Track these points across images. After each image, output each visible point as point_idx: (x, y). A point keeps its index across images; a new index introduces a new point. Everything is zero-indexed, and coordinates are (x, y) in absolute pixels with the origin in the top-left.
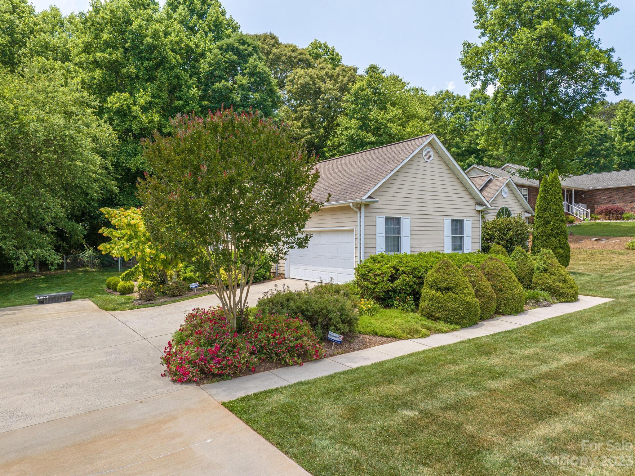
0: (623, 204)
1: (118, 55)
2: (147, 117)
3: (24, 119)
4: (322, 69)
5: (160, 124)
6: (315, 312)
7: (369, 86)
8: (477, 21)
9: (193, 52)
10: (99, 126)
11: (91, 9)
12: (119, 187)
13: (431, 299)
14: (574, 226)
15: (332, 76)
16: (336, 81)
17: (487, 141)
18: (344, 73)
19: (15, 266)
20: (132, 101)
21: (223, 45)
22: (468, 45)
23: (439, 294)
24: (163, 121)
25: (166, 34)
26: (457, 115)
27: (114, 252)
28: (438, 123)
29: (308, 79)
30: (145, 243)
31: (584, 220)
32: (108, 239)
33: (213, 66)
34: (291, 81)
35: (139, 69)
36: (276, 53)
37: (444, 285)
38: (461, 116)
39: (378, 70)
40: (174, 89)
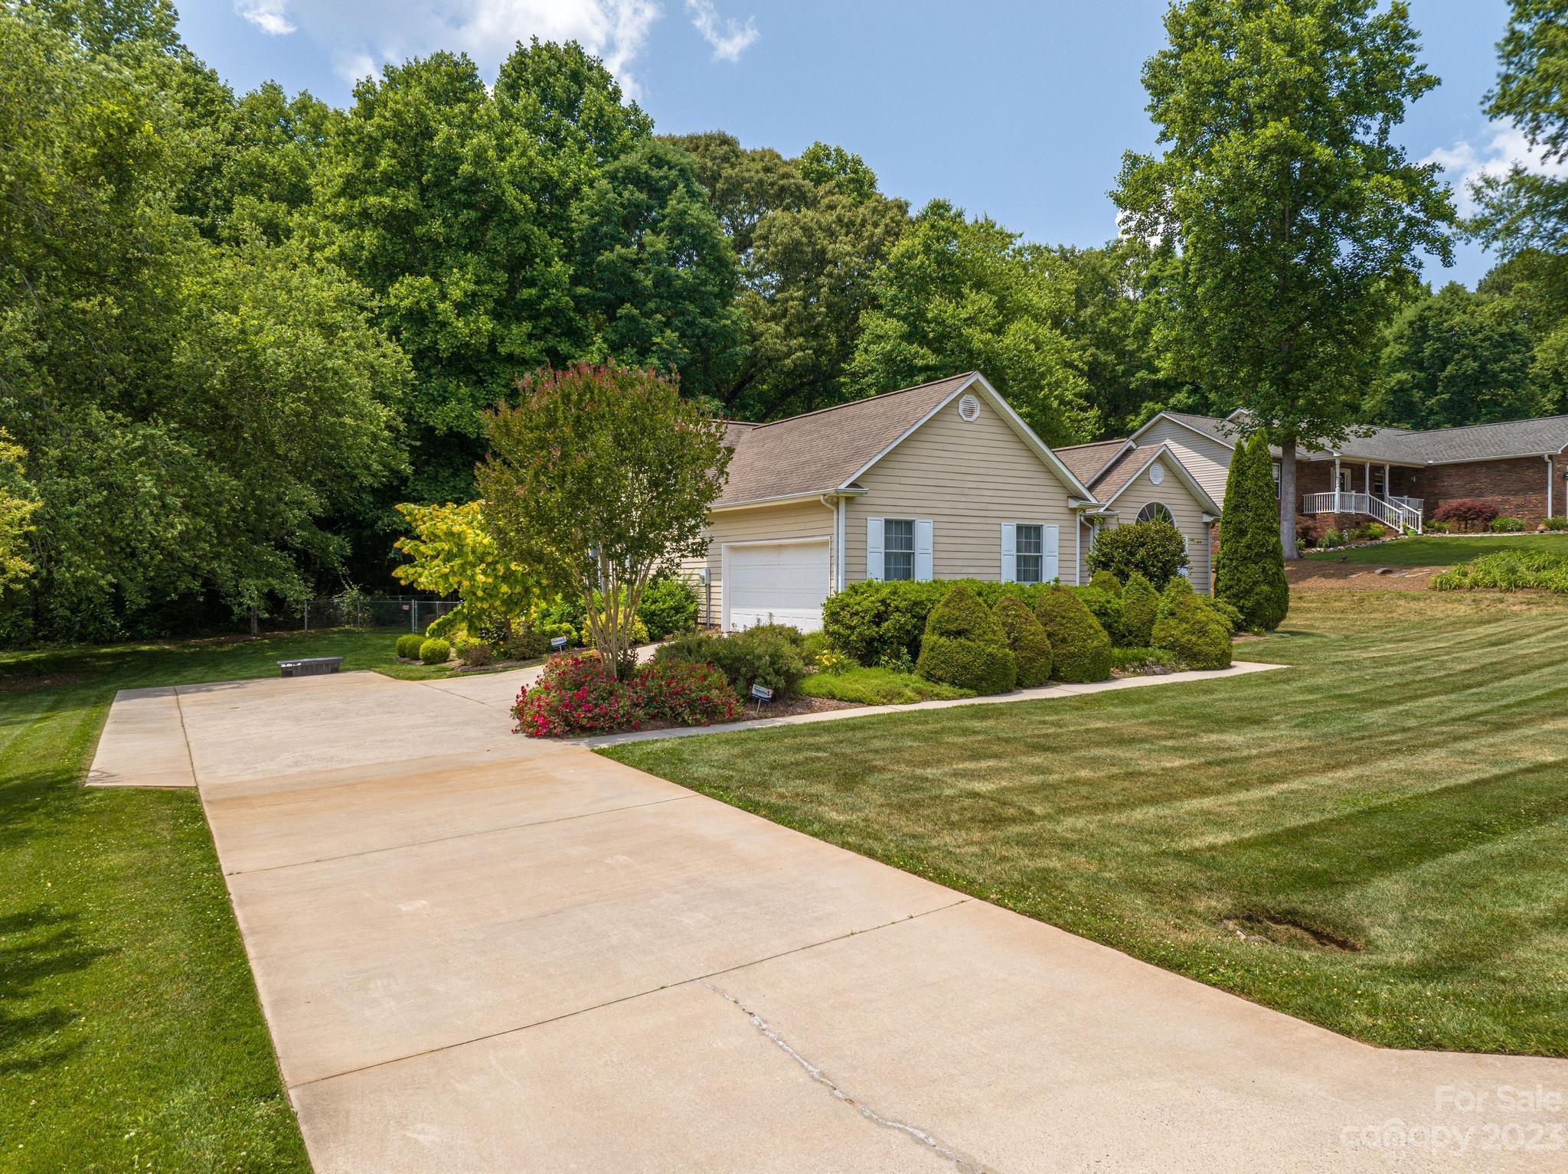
0: (1499, 499)
1: (408, 200)
2: (467, 324)
3: (258, 342)
4: (831, 207)
5: (493, 335)
6: (738, 659)
7: (927, 249)
8: (1153, 108)
9: (556, 184)
10: (378, 345)
11: (355, 103)
12: (411, 464)
13: (932, 649)
14: (1378, 546)
15: (852, 223)
16: (858, 235)
17: (1177, 363)
18: (875, 218)
19: (236, 609)
20: (436, 292)
21: (617, 171)
22: (1134, 160)
23: (943, 640)
24: (500, 330)
25: (503, 151)
26: (1152, 296)
27: (422, 580)
28: (1107, 314)
29: (797, 233)
30: (474, 566)
31: (1405, 534)
32: (409, 559)
33: (597, 214)
34: (765, 238)
35: (450, 226)
36: (731, 177)
37: (952, 627)
38: (1160, 298)
39: (948, 210)
40: (517, 264)
